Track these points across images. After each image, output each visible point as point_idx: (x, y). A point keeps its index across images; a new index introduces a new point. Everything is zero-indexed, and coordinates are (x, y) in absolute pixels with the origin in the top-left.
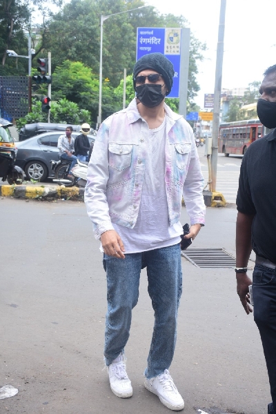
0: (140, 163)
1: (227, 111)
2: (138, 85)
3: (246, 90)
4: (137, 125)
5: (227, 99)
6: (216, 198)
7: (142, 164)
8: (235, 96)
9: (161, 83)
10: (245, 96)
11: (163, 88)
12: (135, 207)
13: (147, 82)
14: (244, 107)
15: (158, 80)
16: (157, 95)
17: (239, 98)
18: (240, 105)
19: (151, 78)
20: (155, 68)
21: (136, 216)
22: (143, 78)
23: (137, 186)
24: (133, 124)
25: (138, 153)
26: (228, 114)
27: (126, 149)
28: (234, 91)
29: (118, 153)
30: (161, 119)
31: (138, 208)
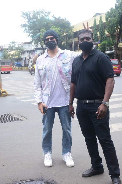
0: (49, 71)
1: (2, 55)
2: (46, 42)
3: (9, 46)
4: (47, 57)
5: (1, 49)
6: (3, 92)
7: (49, 72)
8: (5, 48)
9: (55, 40)
10: (9, 48)
11: (56, 41)
12: (49, 88)
13: (50, 40)
14: (9, 53)
15: (53, 39)
16: (54, 44)
17: (6, 49)
18: (8, 52)
19: (51, 39)
20: (52, 35)
21: (50, 91)
22: (48, 39)
23: (49, 80)
24: (46, 57)
25: (48, 68)
26: (3, 56)
27: (44, 67)
28: (4, 46)
29: (41, 69)
30: (56, 53)
31: (50, 88)
